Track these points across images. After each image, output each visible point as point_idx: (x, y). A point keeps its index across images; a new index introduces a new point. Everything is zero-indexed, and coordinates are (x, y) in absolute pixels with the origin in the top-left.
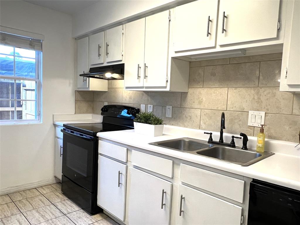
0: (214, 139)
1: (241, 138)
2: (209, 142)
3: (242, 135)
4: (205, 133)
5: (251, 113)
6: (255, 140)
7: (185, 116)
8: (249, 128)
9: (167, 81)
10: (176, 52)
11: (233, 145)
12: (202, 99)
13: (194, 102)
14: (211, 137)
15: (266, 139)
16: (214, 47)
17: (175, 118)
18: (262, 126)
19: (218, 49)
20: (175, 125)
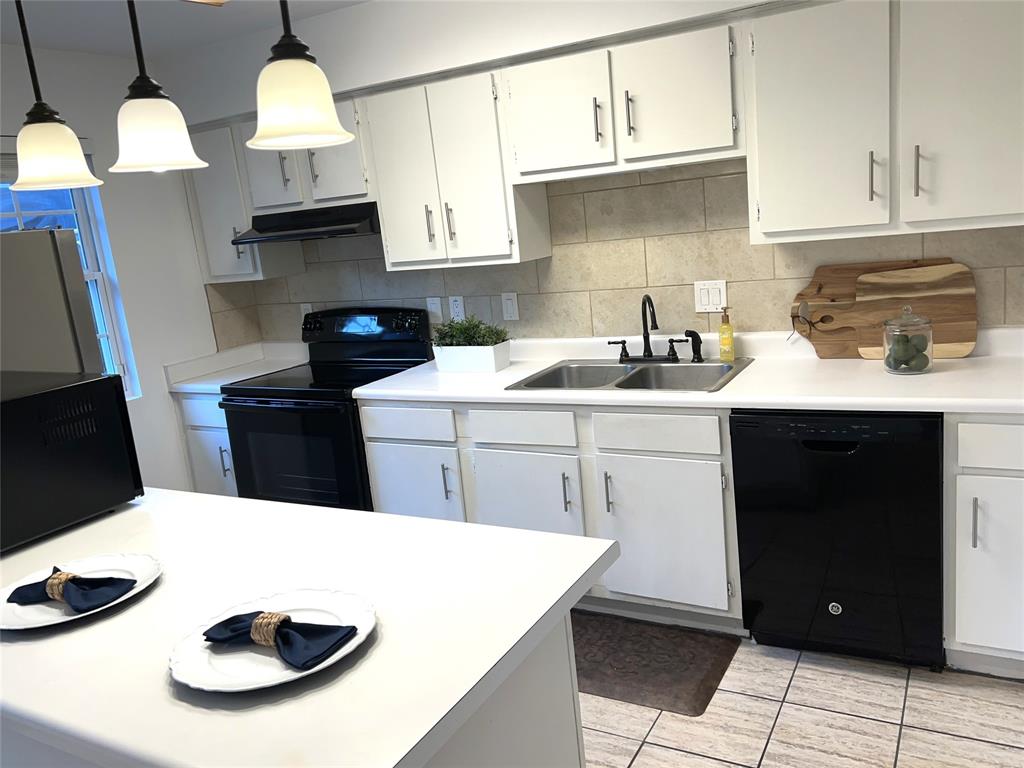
0: (632, 353)
1: (687, 341)
2: (621, 361)
3: (689, 333)
4: (609, 343)
5: (698, 285)
6: (714, 340)
7: (554, 312)
8: (699, 317)
9: (511, 242)
10: (523, 174)
11: (673, 357)
12: (589, 269)
13: (570, 277)
14: (624, 349)
15: (735, 334)
16: (614, 163)
17: (527, 320)
18: (725, 311)
19: (623, 167)
20: (530, 337)
